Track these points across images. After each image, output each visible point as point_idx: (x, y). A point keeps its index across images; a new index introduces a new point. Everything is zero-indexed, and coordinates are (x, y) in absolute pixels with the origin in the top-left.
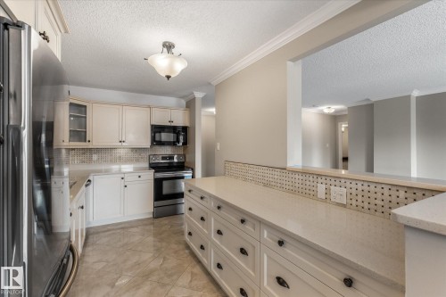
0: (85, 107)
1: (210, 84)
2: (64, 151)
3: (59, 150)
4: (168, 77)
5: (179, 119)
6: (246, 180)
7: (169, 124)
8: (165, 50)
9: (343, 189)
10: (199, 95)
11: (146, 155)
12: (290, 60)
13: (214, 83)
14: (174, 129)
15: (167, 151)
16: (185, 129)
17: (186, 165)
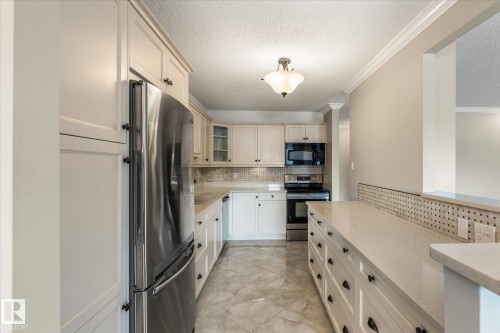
0: (226, 129)
1: (343, 93)
2: (190, 170)
3: (187, 169)
4: (284, 94)
5: (315, 135)
6: (378, 207)
7: (304, 141)
8: (281, 66)
9: (491, 227)
10: (335, 106)
11: (281, 174)
12: (428, 52)
13: (348, 91)
14: (313, 147)
15: (304, 170)
16: (322, 146)
17: (324, 186)
